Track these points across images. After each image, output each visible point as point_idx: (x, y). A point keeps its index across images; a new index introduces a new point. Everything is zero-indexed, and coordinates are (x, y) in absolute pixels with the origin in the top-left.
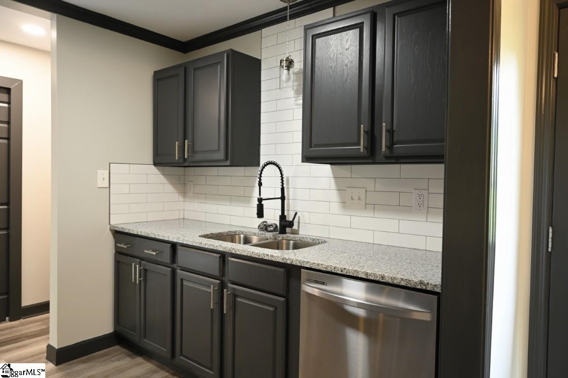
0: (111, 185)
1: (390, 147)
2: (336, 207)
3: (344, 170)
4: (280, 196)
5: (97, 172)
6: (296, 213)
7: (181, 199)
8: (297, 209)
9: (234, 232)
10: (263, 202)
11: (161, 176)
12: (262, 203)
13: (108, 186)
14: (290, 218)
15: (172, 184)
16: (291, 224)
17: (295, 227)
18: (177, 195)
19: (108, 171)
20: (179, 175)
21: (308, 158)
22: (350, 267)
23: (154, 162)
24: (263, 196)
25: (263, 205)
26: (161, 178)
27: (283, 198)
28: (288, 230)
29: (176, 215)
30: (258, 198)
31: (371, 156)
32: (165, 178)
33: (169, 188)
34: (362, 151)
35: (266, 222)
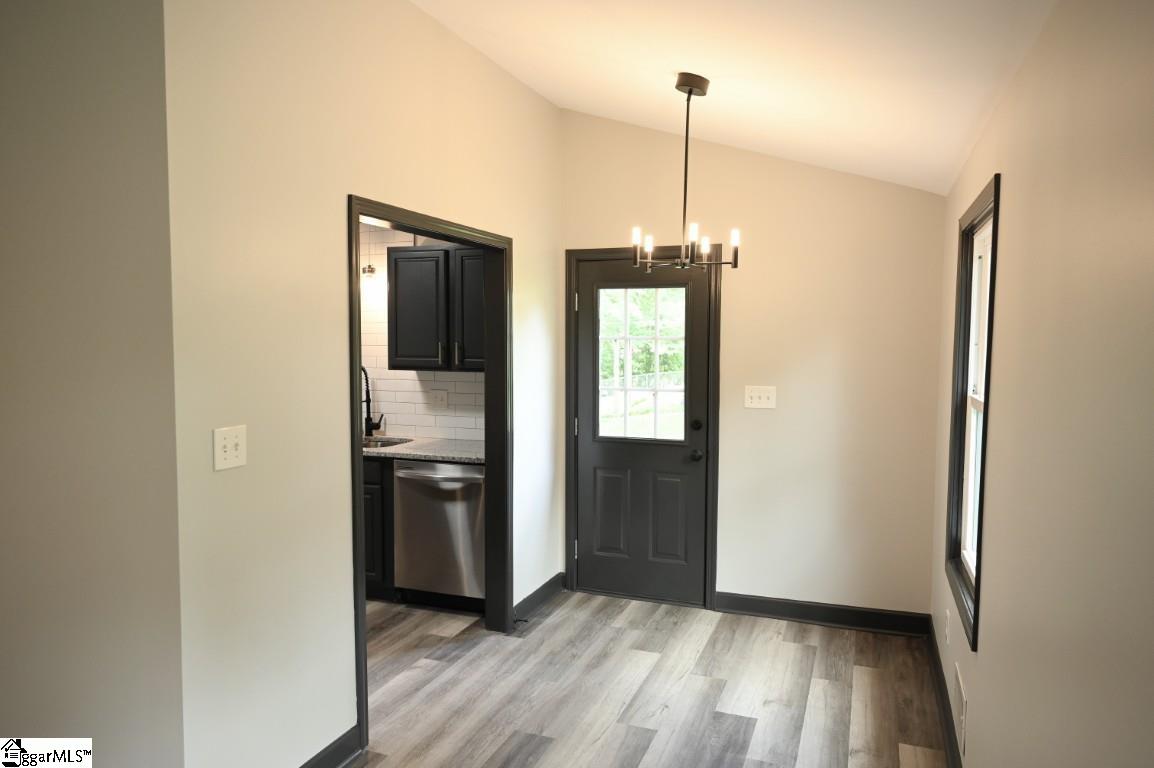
1: (461, 361)
2: (421, 408)
3: (429, 374)
6: (382, 416)
8: (383, 411)
14: (376, 420)
16: (377, 426)
17: (382, 428)
21: (393, 366)
22: (440, 454)
28: (374, 432)
31: (448, 366)
34: (440, 362)
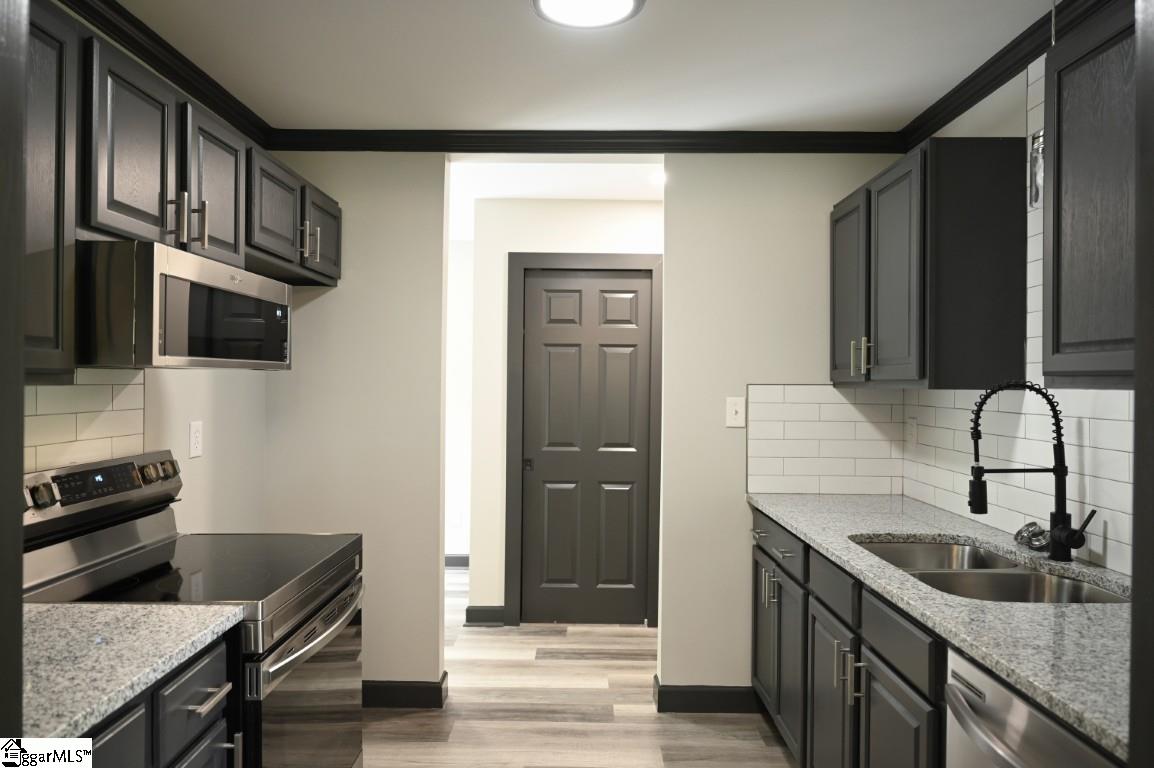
0: (750, 423)
4: (1051, 464)
5: (725, 401)
6: (1093, 514)
7: (896, 453)
9: (953, 538)
10: (986, 477)
11: (851, 408)
12: (984, 478)
13: (743, 425)
15: (876, 423)
16: (1078, 538)
18: (885, 445)
19: (743, 399)
20: (892, 405)
23: (832, 379)
24: (984, 463)
25: (985, 482)
26: (851, 411)
27: (1060, 470)
29: (884, 487)
30: (973, 468)
32: (860, 411)
33: (867, 429)
35: (1034, 524)
